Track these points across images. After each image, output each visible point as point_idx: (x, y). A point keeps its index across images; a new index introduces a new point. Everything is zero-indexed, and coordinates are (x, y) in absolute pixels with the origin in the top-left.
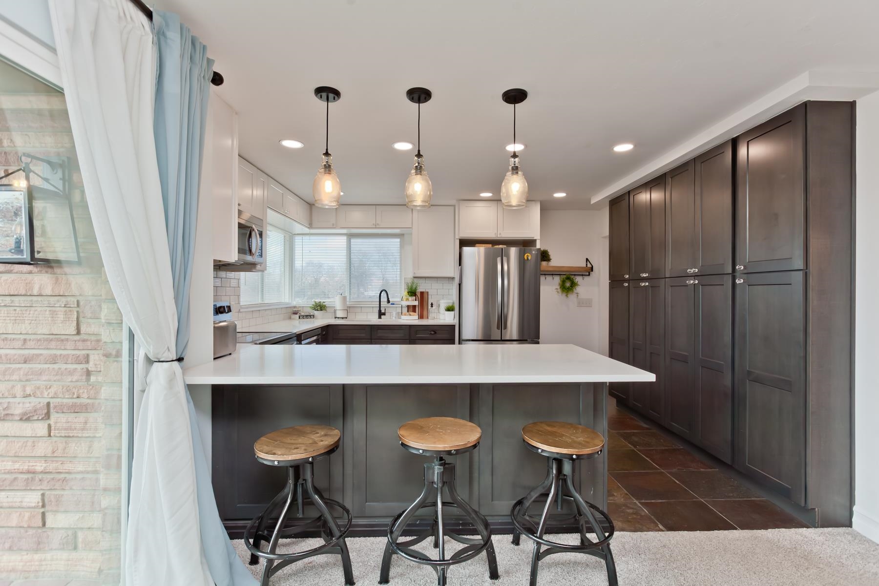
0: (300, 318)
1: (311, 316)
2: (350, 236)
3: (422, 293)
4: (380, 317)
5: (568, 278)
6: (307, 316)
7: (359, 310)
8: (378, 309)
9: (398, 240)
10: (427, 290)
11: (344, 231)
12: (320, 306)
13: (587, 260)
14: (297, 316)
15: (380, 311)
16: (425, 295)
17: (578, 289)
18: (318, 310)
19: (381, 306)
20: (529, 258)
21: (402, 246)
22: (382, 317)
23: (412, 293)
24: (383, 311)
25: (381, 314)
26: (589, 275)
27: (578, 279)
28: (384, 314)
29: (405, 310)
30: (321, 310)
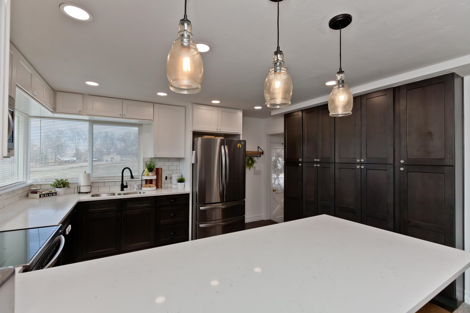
0: (40, 196)
1: (52, 193)
2: (93, 122)
3: (157, 169)
4: (122, 190)
5: (251, 158)
6: (49, 194)
7: (102, 184)
8: (121, 183)
9: (137, 128)
10: (161, 167)
11: (87, 118)
12: (63, 183)
13: (258, 147)
14: (38, 195)
15: (122, 184)
16: (160, 171)
17: (255, 165)
18: (60, 187)
19: (124, 180)
20: (240, 146)
21: (140, 133)
22: (125, 189)
23: (150, 169)
24: (125, 184)
25: (123, 187)
26: (260, 156)
27: (255, 159)
28: (126, 187)
29: (144, 183)
30: (64, 187)
